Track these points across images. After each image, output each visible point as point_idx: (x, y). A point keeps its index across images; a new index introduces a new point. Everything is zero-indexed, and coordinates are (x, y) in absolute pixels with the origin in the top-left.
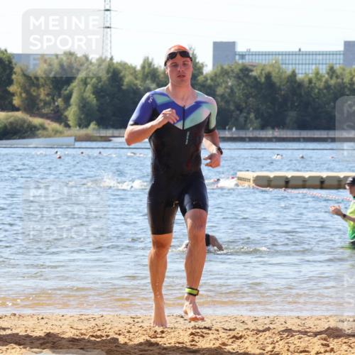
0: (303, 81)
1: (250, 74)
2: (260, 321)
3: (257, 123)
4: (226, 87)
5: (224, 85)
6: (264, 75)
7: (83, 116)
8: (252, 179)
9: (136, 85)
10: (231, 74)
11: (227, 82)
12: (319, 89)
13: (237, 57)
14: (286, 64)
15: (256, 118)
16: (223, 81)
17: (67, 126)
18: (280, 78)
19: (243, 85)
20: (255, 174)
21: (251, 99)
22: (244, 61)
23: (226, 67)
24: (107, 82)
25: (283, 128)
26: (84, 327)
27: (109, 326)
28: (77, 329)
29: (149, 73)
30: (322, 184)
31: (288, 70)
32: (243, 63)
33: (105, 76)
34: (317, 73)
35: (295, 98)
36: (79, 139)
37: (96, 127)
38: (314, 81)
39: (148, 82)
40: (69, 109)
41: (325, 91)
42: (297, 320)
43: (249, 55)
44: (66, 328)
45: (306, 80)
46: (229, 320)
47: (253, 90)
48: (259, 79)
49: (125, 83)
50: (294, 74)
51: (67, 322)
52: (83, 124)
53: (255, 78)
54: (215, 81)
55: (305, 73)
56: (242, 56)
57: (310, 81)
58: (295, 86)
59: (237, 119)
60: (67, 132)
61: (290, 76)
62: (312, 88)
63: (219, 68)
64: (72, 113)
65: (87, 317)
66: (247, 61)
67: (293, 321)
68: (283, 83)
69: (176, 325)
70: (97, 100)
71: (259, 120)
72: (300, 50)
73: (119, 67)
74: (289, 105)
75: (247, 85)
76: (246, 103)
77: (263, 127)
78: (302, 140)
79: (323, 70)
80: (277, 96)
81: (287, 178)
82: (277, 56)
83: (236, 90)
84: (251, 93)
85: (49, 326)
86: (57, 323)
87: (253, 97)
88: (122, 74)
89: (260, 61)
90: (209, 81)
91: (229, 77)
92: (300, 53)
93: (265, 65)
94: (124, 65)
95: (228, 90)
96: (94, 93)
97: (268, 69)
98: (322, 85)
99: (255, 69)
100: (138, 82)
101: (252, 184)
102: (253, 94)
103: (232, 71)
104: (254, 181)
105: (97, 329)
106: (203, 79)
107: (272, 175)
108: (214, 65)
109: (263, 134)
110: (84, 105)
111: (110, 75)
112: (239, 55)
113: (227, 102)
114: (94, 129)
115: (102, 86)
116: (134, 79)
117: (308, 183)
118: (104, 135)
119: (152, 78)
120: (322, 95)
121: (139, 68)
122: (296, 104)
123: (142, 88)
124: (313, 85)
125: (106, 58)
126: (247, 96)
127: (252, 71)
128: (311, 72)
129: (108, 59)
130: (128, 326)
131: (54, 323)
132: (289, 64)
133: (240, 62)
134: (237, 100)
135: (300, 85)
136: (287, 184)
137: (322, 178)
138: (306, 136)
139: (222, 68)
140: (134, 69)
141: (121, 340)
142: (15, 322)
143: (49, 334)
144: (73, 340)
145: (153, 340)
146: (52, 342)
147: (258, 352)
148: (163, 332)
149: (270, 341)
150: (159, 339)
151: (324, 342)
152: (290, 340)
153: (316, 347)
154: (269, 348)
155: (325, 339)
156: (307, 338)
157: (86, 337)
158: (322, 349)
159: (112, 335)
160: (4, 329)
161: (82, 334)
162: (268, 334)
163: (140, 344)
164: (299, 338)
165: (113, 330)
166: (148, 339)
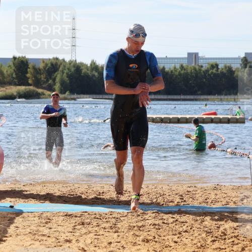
2: (150, 187)
7: (62, 88)
9: (88, 73)
12: (176, 76)
24: (74, 72)
26: (65, 191)
27: (77, 190)
28: (61, 191)
29: (94, 68)
30: (178, 121)
31: (161, 66)
33: (73, 69)
34: (175, 68)
37: (69, 93)
38: (173, 71)
39: (94, 72)
40: (56, 85)
42: (167, 187)
44: (56, 191)
45: (170, 71)
49: (83, 73)
50: (164, 68)
51: (56, 188)
52: (63, 91)
55: (169, 68)
57: (172, 72)
61: (162, 69)
62: (173, 75)
64: (57, 87)
69: (109, 189)
70: (69, 81)
72: (166, 57)
73: (80, 65)
78: (168, 100)
79: (178, 66)
81: (162, 118)
85: (48, 190)
86: (52, 188)
88: (81, 68)
94: (82, 64)
96: (67, 77)
98: (177, 73)
100: (89, 72)
105: (71, 191)
107: (154, 117)
110: (63, 83)
111: (75, 69)
114: (68, 95)
115: (71, 74)
116: (86, 70)
118: (73, 97)
119: (95, 70)
120: (177, 78)
121: (89, 65)
123: (91, 75)
128: (172, 67)
130: (86, 190)
132: (161, 63)
135: (167, 73)
136: (162, 121)
140: (87, 65)
141: (83, 196)
142: (31, 188)
143: (48, 194)
144: (59, 197)
145: (98, 197)
146: (50, 198)
147: (149, 202)
148: (103, 193)
149: (155, 197)
150: (101, 196)
151: (181, 197)
152: (165, 196)
153: (177, 200)
154: (155, 201)
155: (181, 196)
156: (173, 196)
157: (66, 195)
158: (180, 201)
159: (79, 194)
160: (26, 191)
161: (64, 194)
162: (154, 194)
163: (93, 199)
164: (169, 196)
165: (79, 192)
166: (96, 196)
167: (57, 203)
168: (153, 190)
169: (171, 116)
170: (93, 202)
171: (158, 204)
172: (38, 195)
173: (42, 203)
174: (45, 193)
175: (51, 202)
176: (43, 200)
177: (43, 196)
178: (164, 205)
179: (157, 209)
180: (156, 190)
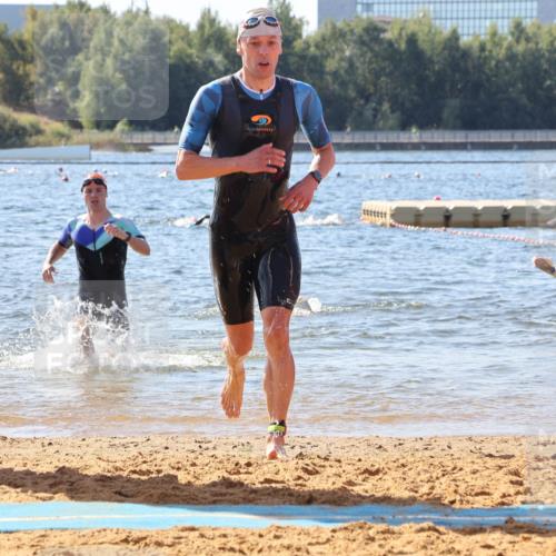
0: (470, 47)
1: (382, 36)
2: (407, 445)
3: (393, 119)
4: (342, 59)
5: (337, 56)
6: (405, 39)
8: (389, 213)
9: (190, 56)
10: (349, 37)
11: (343, 51)
12: (498, 62)
13: (359, 8)
14: (441, 19)
15: (393, 112)
16: (337, 49)
17: (77, 125)
18: (432, 42)
19: (369, 55)
20: (394, 205)
21: (383, 79)
22: (370, 14)
23: (340, 24)
25: (438, 128)
26: (119, 458)
27: (160, 456)
28: (108, 461)
29: (211, 36)
30: (505, 219)
31: (446, 28)
32: (368, 18)
34: (494, 34)
35: (457, 76)
36: (96, 146)
37: (126, 128)
38: (489, 46)
39: (210, 51)
41: (507, 64)
42: (468, 443)
43: (379, 3)
44: (90, 460)
46: (356, 443)
47: (387, 63)
48: (396, 45)
49: (171, 54)
50: (455, 36)
51: (91, 450)
53: (390, 44)
54: (323, 48)
55: (474, 34)
56: (368, 5)
57: (482, 48)
58: (458, 55)
59: (360, 114)
60: (76, 135)
61: (449, 39)
62: (486, 58)
63: (329, 27)
65: (124, 441)
66: (376, 14)
67: (461, 445)
68: (437, 52)
71: (398, 114)
74: (448, 87)
75: (376, 55)
76: (375, 85)
77: (404, 126)
78: (469, 147)
79: (505, 29)
80: (427, 72)
81: (447, 210)
82: (427, 5)
83: (358, 64)
84: (383, 69)
85: (62, 456)
86: (76, 452)
87: (387, 75)
89: (398, 15)
90: (312, 49)
91: (345, 42)
93: (405, 21)
94: (169, 23)
95: (344, 64)
97: (412, 28)
98: (501, 53)
99: (389, 27)
100: (193, 51)
101: (389, 220)
102: (387, 70)
103: (351, 31)
104: (392, 216)
105: (140, 460)
106: (303, 45)
107: (422, 205)
108: (320, 21)
109: (403, 137)
112: (363, 4)
113: (343, 84)
114: (123, 131)
116: (185, 46)
117: (481, 219)
118: (139, 141)
119: (216, 45)
120: (502, 71)
121: (193, 28)
122: (459, 86)
123: (201, 62)
124: (487, 53)
125: (138, 10)
126: (377, 74)
127: (384, 31)
128: (483, 31)
129: (142, 13)
130: (193, 455)
131: (70, 451)
132: (446, 19)
133: (364, 15)
134: (360, 80)
135: (466, 54)
136: (447, 219)
137: (505, 210)
138: (476, 140)
139: (334, 27)
140: (186, 28)
141: (183, 478)
142: (5, 451)
143: (62, 470)
145: (234, 478)
146: (68, 483)
147: (406, 494)
148: (249, 465)
149: (424, 477)
150: (243, 477)
151: (515, 478)
152: (458, 475)
153: (502, 486)
154: (425, 489)
155: (516, 473)
156: (486, 473)
157: (125, 474)
158: (512, 490)
159: (167, 470)
161: (117, 469)
162: (421, 466)
163: (214, 484)
164: (474, 472)
165: (167, 462)
166: (226, 475)
167: (94, 499)
168: (419, 455)
169: (480, 204)
170: (216, 495)
171: (435, 502)
173: (44, 500)
174: (52, 470)
175: (72, 498)
176: (46, 491)
177: (46, 476)
178: (457, 506)
179: (433, 516)
180: (427, 453)
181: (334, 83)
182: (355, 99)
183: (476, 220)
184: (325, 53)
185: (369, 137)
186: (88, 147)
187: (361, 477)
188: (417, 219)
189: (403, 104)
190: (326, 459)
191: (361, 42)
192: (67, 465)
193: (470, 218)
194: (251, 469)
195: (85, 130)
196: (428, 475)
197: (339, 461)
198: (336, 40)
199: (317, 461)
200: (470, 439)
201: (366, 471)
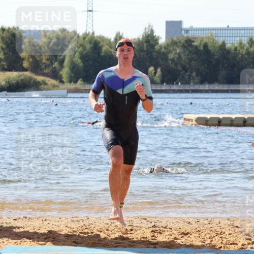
0: (231, 49)
1: (193, 44)
2: (202, 222)
3: (197, 80)
4: (175, 54)
5: (173, 53)
6: (202, 45)
7: (73, 75)
8: (194, 119)
9: (110, 52)
10: (179, 44)
11: (176, 50)
12: (242, 55)
13: (183, 32)
14: (218, 37)
15: (197, 76)
16: (173, 49)
17: (62, 82)
18: (214, 46)
19: (187, 52)
20: (197, 116)
21: (193, 62)
22: (188, 34)
23: (175, 39)
24: (90, 50)
26: (75, 227)
27: (93, 226)
28: (70, 228)
30: (245, 123)
31: (220, 41)
32: (187, 36)
33: (88, 46)
34: (241, 43)
35: (225, 61)
36: (70, 91)
37: (82, 82)
38: (238, 49)
40: (63, 69)
41: (246, 56)
42: (227, 221)
43: (192, 30)
44: (62, 227)
45: (233, 48)
46: (179, 221)
47: (195, 55)
48: (199, 48)
49: (103, 51)
50: (224, 44)
51: (63, 223)
52: (73, 79)
53: (196, 47)
54: (168, 49)
55: (232, 43)
56: (187, 31)
57: (236, 49)
58: (226, 52)
59: (183, 77)
60: (61, 86)
61: (221, 46)
62: (237, 54)
63: (170, 40)
64: (65, 72)
65: (77, 219)
66: (190, 34)
67: (225, 222)
68: (216, 51)
69: (141, 225)
70: (83, 63)
71: (199, 77)
72: (228, 26)
73: (99, 40)
74: (220, 66)
75: (190, 52)
76: (190, 65)
77: (202, 82)
78: (230, 91)
79: (245, 41)
80: (212, 59)
81: (219, 119)
82: (212, 31)
83: (182, 56)
84: (193, 58)
85: (51, 225)
86: (57, 224)
87: (194, 61)
88: (101, 45)
89: (200, 35)
90: (163, 49)
91: (177, 46)
92: (228, 29)
93: (203, 38)
94: (102, 38)
95: (177, 56)
96: (80, 58)
97: (206, 40)
98: (244, 51)
99: (196, 40)
100: (112, 50)
101: (194, 122)
102: (195, 59)
103: (180, 42)
104: (196, 121)
105: (84, 227)
106: (159, 48)
107: (208, 116)
108: (166, 38)
109: (202, 87)
110: (73, 67)
111: (92, 45)
112: (185, 30)
113: (176, 64)
114: (81, 84)
115: (86, 53)
116: (109, 48)
117: (234, 122)
120: (244, 59)
121: (112, 40)
122: (226, 65)
124: (238, 51)
125: (89, 33)
126: (191, 60)
127: (194, 42)
128: (236, 42)
129: (91, 34)
130: (107, 226)
131: (54, 223)
132: (220, 37)
133: (185, 35)
134: (183, 62)
135: (228, 52)
136: (219, 123)
137: (244, 119)
138: (232, 89)
139: (172, 40)
140: (109, 40)
141: (102, 235)
142: (26, 223)
143: (50, 232)
144: (67, 236)
145: (125, 236)
146: (52, 237)
147: (200, 244)
148: (131, 230)
149: (208, 236)
150: (129, 235)
152: (223, 236)
153: (242, 241)
154: (208, 242)
156: (235, 235)
157: (77, 234)
159: (96, 232)
160: (19, 228)
161: (74, 231)
162: (207, 231)
163: (116, 239)
164: (230, 234)
165: (96, 228)
166: (121, 234)
167: (64, 244)
168: (206, 226)
169: (234, 116)
170: (117, 243)
171: (213, 247)
172: (35, 233)
173: (42, 245)
174: (46, 231)
175: (55, 244)
176: (43, 241)
177: (43, 234)
178: (222, 249)
180: (210, 226)
181: (172, 64)
182: (181, 71)
183: (232, 123)
184: (168, 51)
185: (187, 87)
186: (66, 91)
187: (180, 236)
188: (206, 122)
189: (201, 73)
190: (165, 228)
191: (184, 46)
192: (52, 229)
193: (229, 122)
194: (132, 232)
195: (65, 83)
196: (210, 235)
197: (171, 229)
198: (173, 46)
199: (161, 228)
200: (229, 220)
201: (183, 233)
